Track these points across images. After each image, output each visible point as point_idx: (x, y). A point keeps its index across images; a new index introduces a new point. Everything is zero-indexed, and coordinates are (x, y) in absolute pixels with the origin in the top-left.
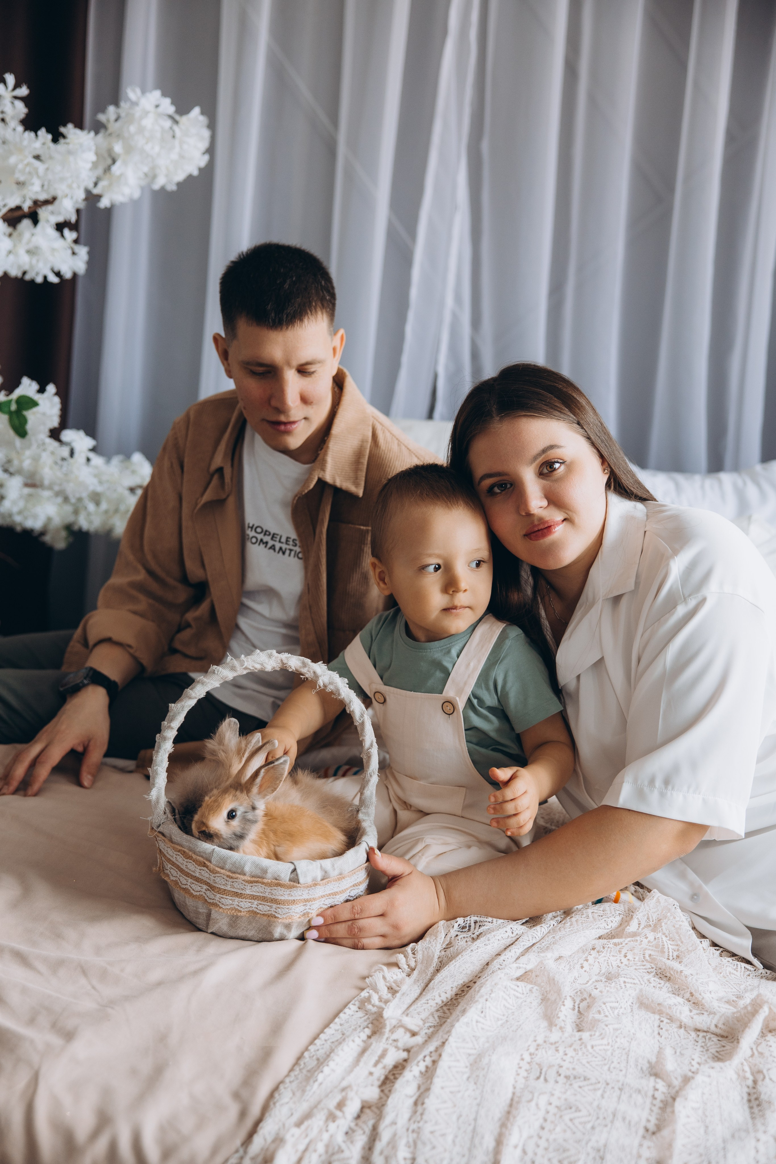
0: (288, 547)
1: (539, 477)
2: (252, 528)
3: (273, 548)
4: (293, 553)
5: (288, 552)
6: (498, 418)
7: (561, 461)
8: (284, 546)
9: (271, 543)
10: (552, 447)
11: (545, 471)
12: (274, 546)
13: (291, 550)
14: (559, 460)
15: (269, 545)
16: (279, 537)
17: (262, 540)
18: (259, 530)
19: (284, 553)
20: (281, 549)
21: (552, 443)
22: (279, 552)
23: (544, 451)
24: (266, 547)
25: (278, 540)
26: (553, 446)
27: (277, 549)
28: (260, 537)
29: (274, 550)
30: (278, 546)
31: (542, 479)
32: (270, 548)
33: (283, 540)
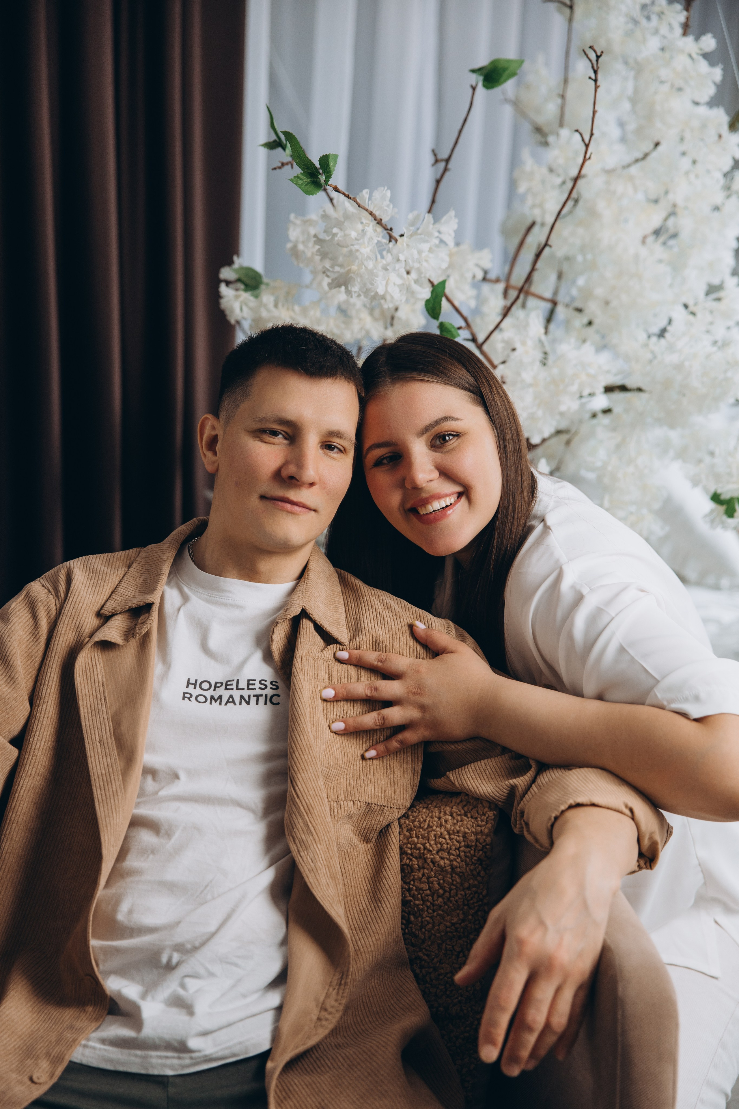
0: (252, 693)
1: (430, 450)
2: (195, 684)
3: (231, 700)
4: (262, 700)
5: (253, 700)
6: (390, 381)
7: (455, 434)
8: (246, 693)
9: (226, 695)
10: (446, 419)
11: (438, 443)
12: (231, 696)
13: (258, 696)
14: (452, 433)
15: (225, 700)
16: (235, 683)
17: (212, 697)
18: (205, 686)
19: (248, 703)
20: (242, 697)
21: (448, 415)
22: (240, 704)
23: (437, 422)
24: (220, 704)
25: (234, 686)
26: (447, 417)
27: (237, 700)
28: (208, 694)
29: (234, 702)
30: (236, 695)
31: (434, 451)
32: (228, 702)
33: (243, 684)
